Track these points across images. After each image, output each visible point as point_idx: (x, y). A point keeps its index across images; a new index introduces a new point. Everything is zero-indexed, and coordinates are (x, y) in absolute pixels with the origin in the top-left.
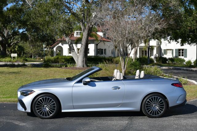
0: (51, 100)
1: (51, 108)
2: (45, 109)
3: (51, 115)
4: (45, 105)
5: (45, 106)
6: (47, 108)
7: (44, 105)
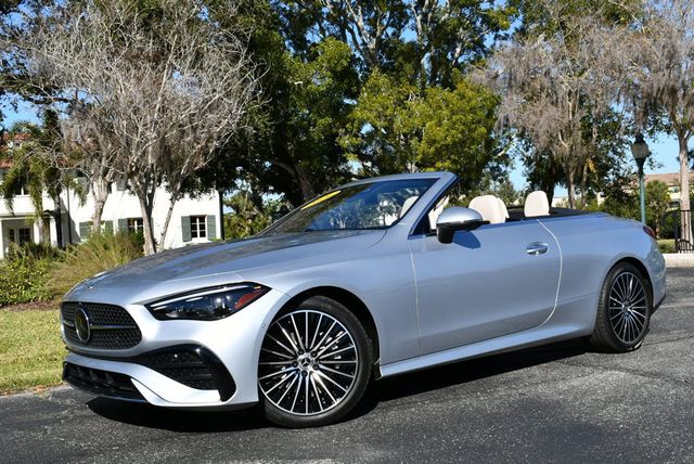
0: (327, 322)
1: (332, 366)
2: (305, 373)
3: (339, 400)
4: (301, 352)
5: (301, 357)
6: (310, 368)
7: (296, 357)
